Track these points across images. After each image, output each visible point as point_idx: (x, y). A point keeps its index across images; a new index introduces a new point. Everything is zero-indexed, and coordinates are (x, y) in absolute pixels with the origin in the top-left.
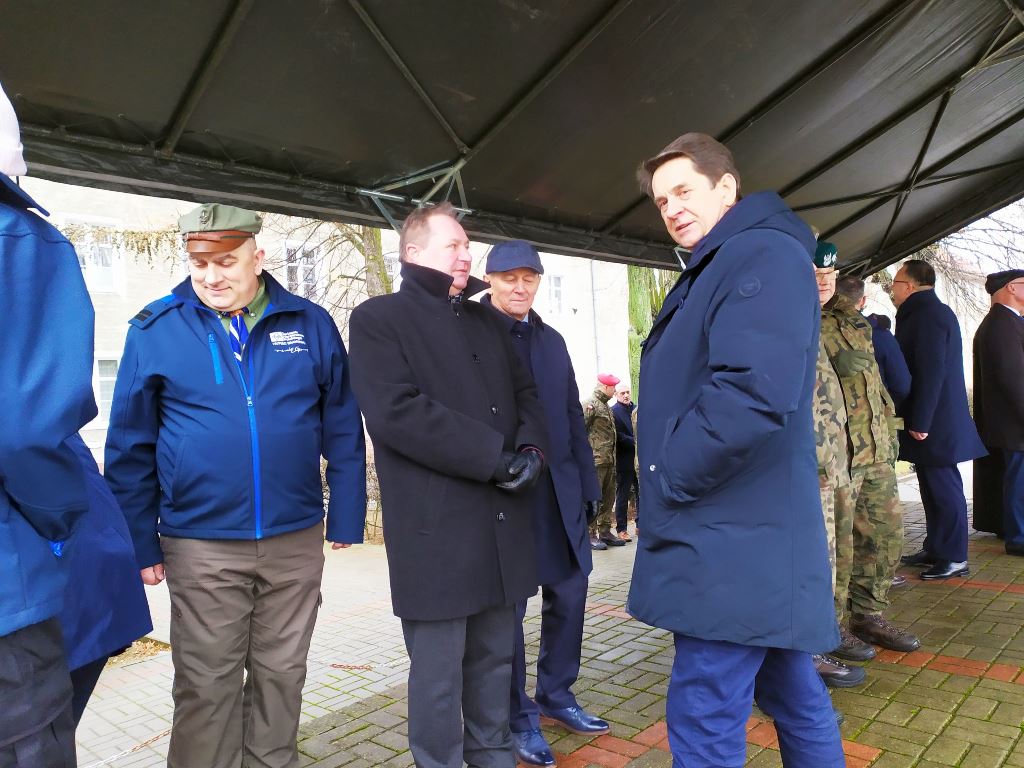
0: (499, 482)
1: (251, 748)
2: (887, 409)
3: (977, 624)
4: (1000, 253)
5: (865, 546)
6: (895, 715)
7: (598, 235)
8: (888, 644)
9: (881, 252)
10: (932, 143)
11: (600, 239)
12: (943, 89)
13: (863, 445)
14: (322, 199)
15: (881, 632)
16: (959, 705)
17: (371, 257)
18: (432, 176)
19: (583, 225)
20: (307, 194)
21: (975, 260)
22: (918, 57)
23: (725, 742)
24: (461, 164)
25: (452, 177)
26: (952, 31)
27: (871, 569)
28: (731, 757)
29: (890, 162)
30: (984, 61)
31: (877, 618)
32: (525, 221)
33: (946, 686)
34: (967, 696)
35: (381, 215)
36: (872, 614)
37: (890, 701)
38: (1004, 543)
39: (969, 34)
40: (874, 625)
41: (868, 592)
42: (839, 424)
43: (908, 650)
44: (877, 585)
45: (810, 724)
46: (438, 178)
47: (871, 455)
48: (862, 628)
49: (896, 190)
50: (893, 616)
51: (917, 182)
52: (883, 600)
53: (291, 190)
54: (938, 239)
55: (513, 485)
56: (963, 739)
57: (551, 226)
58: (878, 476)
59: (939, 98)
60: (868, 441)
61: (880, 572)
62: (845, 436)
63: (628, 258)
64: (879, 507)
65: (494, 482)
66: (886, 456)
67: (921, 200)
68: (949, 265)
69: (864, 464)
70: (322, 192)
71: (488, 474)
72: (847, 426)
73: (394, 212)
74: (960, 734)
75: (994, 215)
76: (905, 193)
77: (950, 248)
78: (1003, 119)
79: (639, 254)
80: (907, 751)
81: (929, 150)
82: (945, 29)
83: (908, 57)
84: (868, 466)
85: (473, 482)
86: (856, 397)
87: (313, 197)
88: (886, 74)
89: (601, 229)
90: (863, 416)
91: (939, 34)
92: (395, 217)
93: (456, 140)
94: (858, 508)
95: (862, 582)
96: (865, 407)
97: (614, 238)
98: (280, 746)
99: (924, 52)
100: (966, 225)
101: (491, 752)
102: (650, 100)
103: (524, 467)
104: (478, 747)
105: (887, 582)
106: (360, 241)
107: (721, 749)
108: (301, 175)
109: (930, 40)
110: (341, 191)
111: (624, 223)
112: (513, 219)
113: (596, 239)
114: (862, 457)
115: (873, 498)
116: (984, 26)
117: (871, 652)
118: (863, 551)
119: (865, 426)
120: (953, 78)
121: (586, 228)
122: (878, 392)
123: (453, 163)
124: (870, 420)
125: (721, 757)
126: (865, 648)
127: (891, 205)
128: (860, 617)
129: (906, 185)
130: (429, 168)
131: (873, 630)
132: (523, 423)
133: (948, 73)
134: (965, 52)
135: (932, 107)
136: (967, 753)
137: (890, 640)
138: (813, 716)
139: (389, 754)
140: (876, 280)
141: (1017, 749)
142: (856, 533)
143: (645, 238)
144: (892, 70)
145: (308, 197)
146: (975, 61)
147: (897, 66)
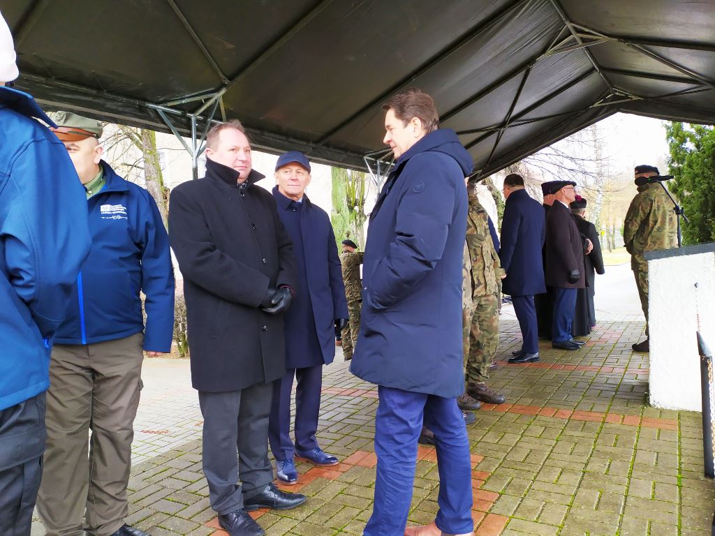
0: (265, 308)
1: (95, 481)
2: (495, 263)
3: (535, 387)
4: (555, 169)
5: (476, 346)
6: (491, 438)
7: (314, 145)
8: (487, 400)
9: (488, 166)
10: (518, 100)
11: (316, 148)
12: (525, 67)
13: (480, 284)
14: (120, 109)
15: (484, 393)
16: (525, 430)
17: (148, 152)
18: (202, 98)
19: (305, 138)
20: (109, 105)
21: (541, 173)
22: (513, 45)
23: (407, 447)
24: (223, 92)
25: (216, 100)
26: (532, 31)
27: (480, 358)
28: (410, 456)
29: (494, 109)
30: (549, 51)
31: (482, 385)
32: (266, 134)
33: (518, 421)
34: (529, 425)
35: (164, 123)
36: (479, 383)
37: (489, 431)
38: (551, 343)
39: (542, 33)
40: (480, 390)
41: (478, 371)
42: (467, 270)
43: (499, 403)
44: (483, 367)
45: (453, 436)
46: (207, 100)
47: (484, 290)
48: (473, 392)
49: (498, 127)
50: (491, 385)
51: (510, 123)
52: (485, 375)
53: (96, 101)
54: (521, 159)
55: (273, 310)
56: (526, 448)
57: (284, 138)
58: (487, 303)
59: (524, 72)
60: (482, 281)
61: (484, 360)
62: (470, 277)
63: (333, 162)
64: (485, 321)
65: (261, 307)
66: (493, 291)
67: (513, 134)
68: (526, 175)
69: (480, 295)
70: (120, 104)
71: (258, 303)
72: (471, 271)
73: (174, 122)
74: (525, 445)
75: (553, 146)
76: (503, 129)
77: (527, 165)
78: (559, 87)
79: (341, 160)
80: (498, 456)
81: (517, 103)
82: (528, 29)
83: (507, 45)
84: (482, 296)
85: (247, 307)
86: (476, 254)
87: (114, 107)
88: (494, 54)
89: (316, 142)
90: (480, 266)
91: (524, 32)
92: (174, 125)
93: (221, 74)
94: (473, 322)
95: (474, 365)
96: (482, 260)
97: (325, 148)
98: (115, 481)
99: (517, 41)
100: (537, 151)
101: (258, 473)
102: (352, 59)
103: (282, 299)
104: (249, 470)
105: (488, 365)
106: (138, 138)
107: (405, 452)
108: (105, 90)
109: (520, 35)
110: (135, 104)
111: (332, 138)
112: (258, 132)
113: (314, 148)
114: (480, 291)
115: (483, 315)
116: (548, 31)
117: (479, 404)
118: (476, 348)
119: (481, 273)
120: (531, 61)
121: (308, 140)
122: (489, 252)
123: (217, 90)
124: (484, 268)
125: (405, 456)
126: (476, 402)
127: (493, 137)
128: (472, 385)
129: (503, 125)
130: (201, 92)
131: (480, 392)
132: (282, 269)
133: (529, 56)
134: (538, 45)
135: (520, 76)
136: (528, 455)
137: (490, 397)
138: (455, 431)
139: (185, 484)
140: (484, 183)
141: (554, 451)
142: (472, 336)
143: (346, 150)
144: (498, 51)
145: (110, 107)
146: (544, 51)
147: (501, 49)
